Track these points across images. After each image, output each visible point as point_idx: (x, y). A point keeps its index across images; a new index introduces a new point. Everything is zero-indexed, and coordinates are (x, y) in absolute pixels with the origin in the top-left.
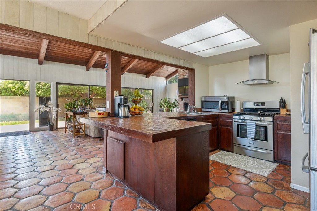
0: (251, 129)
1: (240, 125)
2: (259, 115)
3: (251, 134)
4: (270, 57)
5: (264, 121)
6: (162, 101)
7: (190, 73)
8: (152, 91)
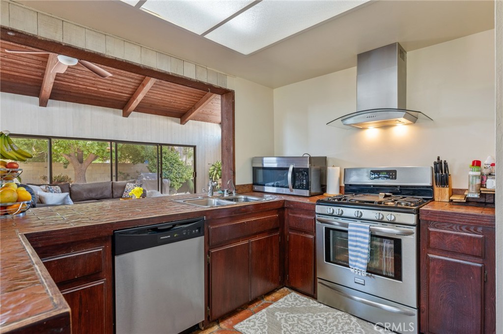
0: (358, 244)
1: (331, 231)
2: (380, 206)
3: (359, 259)
4: (409, 55)
5: (393, 223)
6: (212, 168)
7: (224, 100)
8: (192, 148)
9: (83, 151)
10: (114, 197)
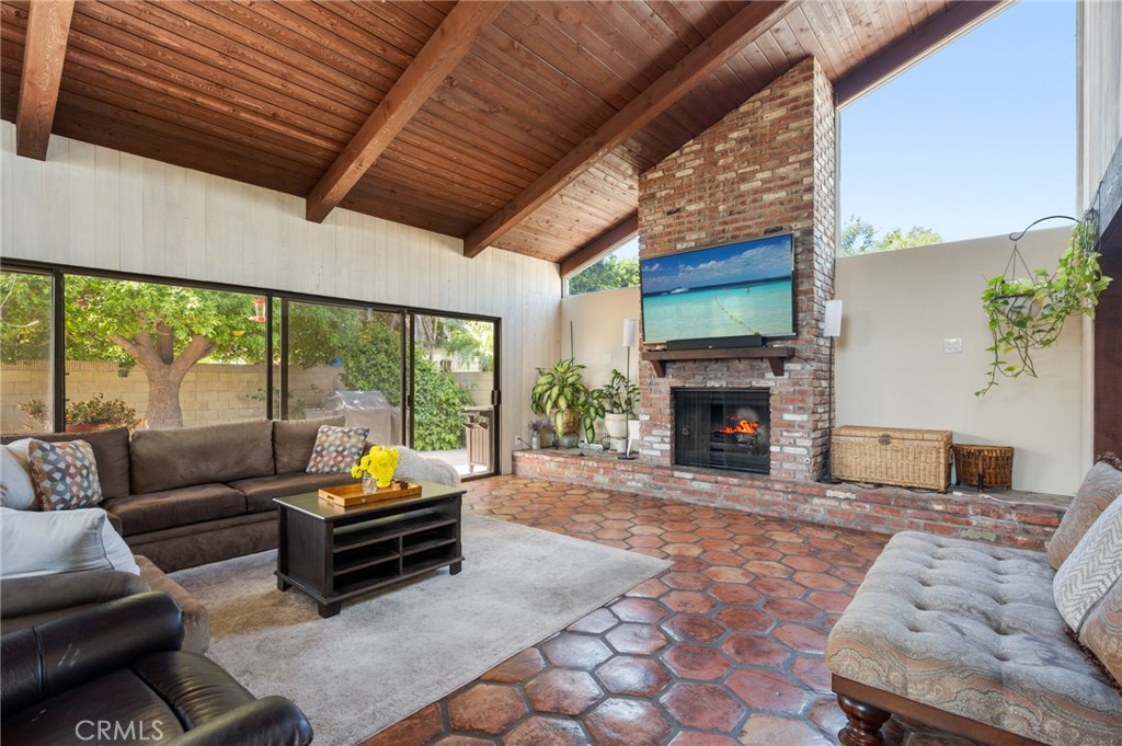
6: (544, 380)
9: (173, 329)
10: (280, 471)
